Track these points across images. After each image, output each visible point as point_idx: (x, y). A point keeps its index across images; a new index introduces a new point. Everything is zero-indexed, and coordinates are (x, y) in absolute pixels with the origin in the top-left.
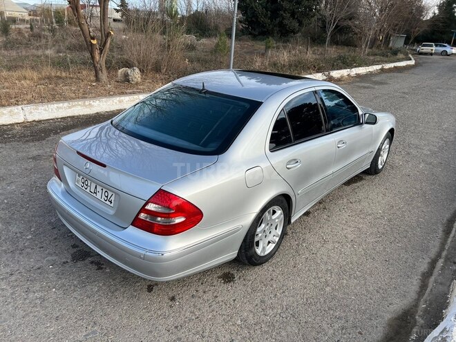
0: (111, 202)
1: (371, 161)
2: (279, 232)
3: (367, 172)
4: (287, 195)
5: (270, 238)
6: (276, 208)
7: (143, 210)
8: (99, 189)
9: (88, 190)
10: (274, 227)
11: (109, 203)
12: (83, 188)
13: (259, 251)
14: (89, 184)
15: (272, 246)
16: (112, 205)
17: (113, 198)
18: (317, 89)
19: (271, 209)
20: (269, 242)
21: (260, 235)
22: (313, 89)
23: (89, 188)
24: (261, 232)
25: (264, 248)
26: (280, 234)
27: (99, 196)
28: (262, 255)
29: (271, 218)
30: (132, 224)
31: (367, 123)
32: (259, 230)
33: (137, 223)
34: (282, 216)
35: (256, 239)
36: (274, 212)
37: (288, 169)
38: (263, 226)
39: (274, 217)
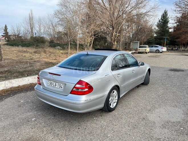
0: (62, 88)
1: (144, 80)
2: (117, 98)
3: (143, 84)
4: (117, 85)
5: (114, 101)
6: (114, 91)
7: (74, 87)
8: (57, 84)
9: (52, 86)
10: (115, 97)
11: (61, 88)
12: (51, 85)
13: (111, 107)
14: (53, 83)
15: (115, 104)
16: (62, 89)
17: (62, 86)
18: (124, 53)
19: (113, 91)
20: (114, 103)
21: (111, 101)
22: (122, 53)
23: (53, 85)
24: (111, 100)
25: (113, 105)
26: (117, 99)
27: (57, 87)
28: (113, 107)
29: (113, 94)
30: (70, 93)
31: (141, 65)
32: (110, 100)
33: (72, 92)
34: (117, 93)
35: (110, 103)
36: (114, 92)
37: (118, 77)
38: (111, 98)
39: (114, 94)
